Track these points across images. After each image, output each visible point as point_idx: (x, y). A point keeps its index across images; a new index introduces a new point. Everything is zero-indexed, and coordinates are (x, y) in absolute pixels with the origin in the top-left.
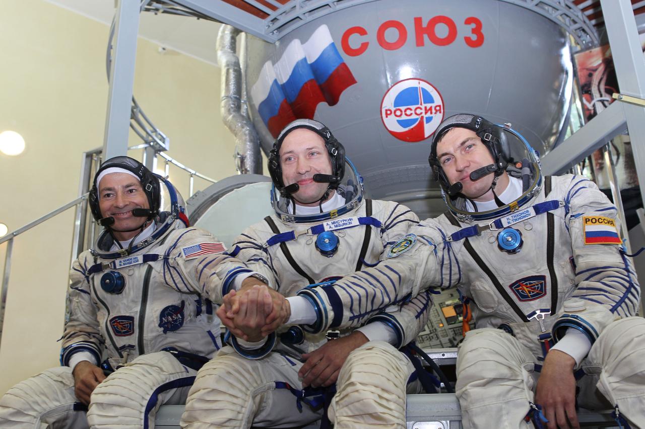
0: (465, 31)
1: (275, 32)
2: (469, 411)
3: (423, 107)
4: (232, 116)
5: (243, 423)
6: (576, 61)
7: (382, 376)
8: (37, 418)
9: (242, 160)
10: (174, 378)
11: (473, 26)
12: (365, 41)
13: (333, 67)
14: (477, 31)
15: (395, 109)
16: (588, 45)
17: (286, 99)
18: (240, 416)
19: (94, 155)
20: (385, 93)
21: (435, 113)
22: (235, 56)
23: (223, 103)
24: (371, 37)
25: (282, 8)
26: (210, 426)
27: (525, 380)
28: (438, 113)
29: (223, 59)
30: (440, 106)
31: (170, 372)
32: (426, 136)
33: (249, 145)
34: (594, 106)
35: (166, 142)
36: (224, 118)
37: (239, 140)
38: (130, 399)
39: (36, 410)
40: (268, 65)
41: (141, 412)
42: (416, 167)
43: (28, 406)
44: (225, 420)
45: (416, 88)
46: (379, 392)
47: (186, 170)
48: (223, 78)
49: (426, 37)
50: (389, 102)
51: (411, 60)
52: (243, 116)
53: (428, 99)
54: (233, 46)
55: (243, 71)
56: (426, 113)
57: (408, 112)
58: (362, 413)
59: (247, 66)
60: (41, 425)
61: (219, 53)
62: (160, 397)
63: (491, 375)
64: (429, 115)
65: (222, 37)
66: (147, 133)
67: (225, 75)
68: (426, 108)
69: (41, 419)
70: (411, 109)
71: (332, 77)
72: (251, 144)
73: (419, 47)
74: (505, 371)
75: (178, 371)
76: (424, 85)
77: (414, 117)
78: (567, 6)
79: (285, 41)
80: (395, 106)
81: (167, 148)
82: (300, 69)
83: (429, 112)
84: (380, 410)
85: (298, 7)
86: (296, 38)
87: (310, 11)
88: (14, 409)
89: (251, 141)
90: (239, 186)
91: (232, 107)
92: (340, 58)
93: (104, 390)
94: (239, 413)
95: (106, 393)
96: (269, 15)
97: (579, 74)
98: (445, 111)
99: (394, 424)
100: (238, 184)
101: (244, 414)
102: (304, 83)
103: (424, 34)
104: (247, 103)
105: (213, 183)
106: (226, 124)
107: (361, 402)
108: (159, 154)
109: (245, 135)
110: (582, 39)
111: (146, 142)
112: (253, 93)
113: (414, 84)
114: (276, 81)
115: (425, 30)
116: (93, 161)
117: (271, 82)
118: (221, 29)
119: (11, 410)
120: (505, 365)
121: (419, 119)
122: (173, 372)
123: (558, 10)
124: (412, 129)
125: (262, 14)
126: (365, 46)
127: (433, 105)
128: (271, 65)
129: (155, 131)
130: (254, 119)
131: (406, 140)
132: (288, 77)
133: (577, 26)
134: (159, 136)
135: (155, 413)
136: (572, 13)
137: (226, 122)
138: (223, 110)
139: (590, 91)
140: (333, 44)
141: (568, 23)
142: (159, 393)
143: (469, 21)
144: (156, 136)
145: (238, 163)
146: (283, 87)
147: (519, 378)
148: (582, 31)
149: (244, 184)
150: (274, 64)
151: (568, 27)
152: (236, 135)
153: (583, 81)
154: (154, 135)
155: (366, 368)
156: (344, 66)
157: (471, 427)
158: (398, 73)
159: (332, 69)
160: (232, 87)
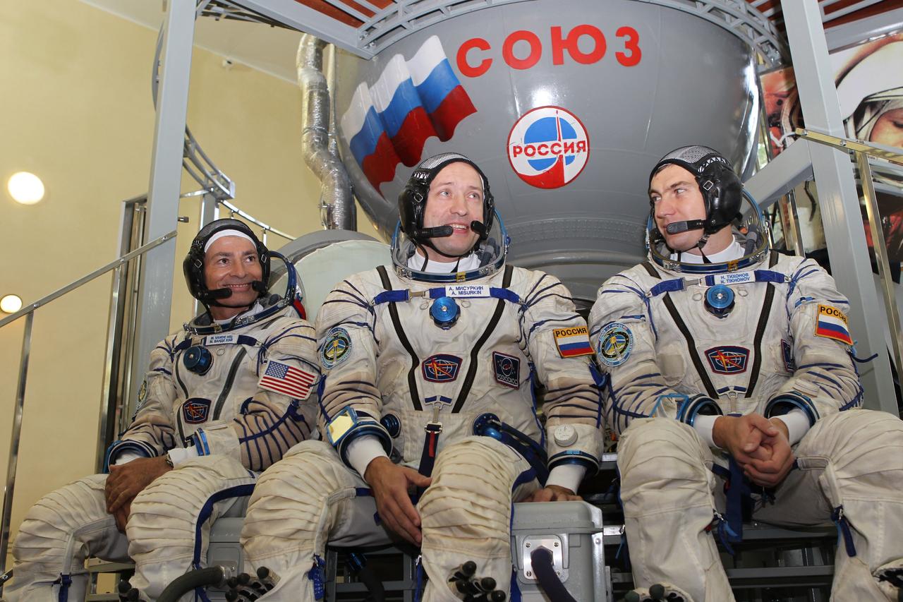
0: (616, 44)
1: (371, 45)
2: (640, 519)
3: (562, 143)
4: (316, 153)
5: (317, 535)
6: (762, 84)
7: (478, 478)
8: (69, 535)
9: (330, 212)
10: (233, 484)
11: (627, 38)
12: (487, 57)
13: (445, 91)
14: (632, 45)
15: (525, 145)
16: (777, 63)
17: (385, 132)
18: (312, 527)
19: (137, 204)
20: (513, 125)
21: (578, 151)
22: (321, 75)
23: (305, 137)
24: (496, 52)
25: (381, 13)
26: (273, 539)
27: (709, 482)
28: (582, 151)
29: (305, 78)
30: (583, 142)
31: (229, 477)
32: (566, 182)
33: (338, 192)
34: (784, 142)
35: (231, 188)
36: (307, 157)
37: (326, 185)
38: (178, 507)
39: (68, 525)
40: (362, 87)
41: (192, 524)
42: (554, 221)
43: (58, 519)
44: (293, 531)
45: (553, 119)
46: (472, 497)
47: (257, 224)
48: (306, 104)
49: (566, 52)
50: (517, 138)
51: (546, 82)
52: (330, 154)
53: (570, 133)
54: (319, 63)
55: (331, 95)
56: (566, 151)
57: (543, 150)
58: (449, 525)
59: (336, 89)
60: (74, 543)
61: (300, 71)
62: (216, 507)
63: (670, 474)
64: (569, 153)
65: (304, 50)
66: (206, 175)
67: (308, 100)
68: (565, 144)
69: (74, 536)
70: (546, 146)
71: (445, 104)
72: (341, 191)
73: (556, 66)
74: (687, 471)
75: (240, 476)
76: (563, 115)
77: (550, 156)
78: (749, 12)
79: (384, 56)
80: (525, 143)
81: (233, 196)
82: (403, 93)
83: (570, 150)
84: (471, 521)
85: (400, 13)
86: (398, 53)
87: (417, 18)
88: (42, 521)
89: (341, 186)
90: (323, 245)
91: (316, 142)
92: (456, 79)
93: (146, 498)
94: (310, 522)
95: (149, 502)
96: (364, 22)
97: (766, 101)
98: (591, 148)
99: (487, 539)
100: (321, 243)
101: (316, 523)
102: (409, 111)
103: (565, 48)
104: (336, 137)
105: (291, 241)
106: (308, 164)
107: (449, 511)
108: (222, 203)
109: (333, 178)
110: (769, 55)
111: (204, 188)
112: (343, 124)
113: (550, 113)
114: (372, 109)
115: (564, 43)
116: (136, 214)
117: (366, 111)
118: (303, 39)
119: (39, 524)
120: (686, 463)
121: (557, 159)
122: (234, 477)
123: (737, 18)
124: (548, 171)
125: (354, 20)
126: (487, 64)
127: (575, 141)
128: (366, 87)
129: (217, 173)
130: (344, 158)
131: (539, 186)
132: (387, 104)
133: (763, 39)
134: (222, 180)
135: (209, 526)
136: (756, 22)
137: (308, 161)
138: (305, 146)
139: (780, 123)
140: (446, 61)
141: (750, 35)
142: (215, 502)
143: (621, 32)
144: (219, 180)
145: (324, 215)
146: (383, 117)
147: (703, 479)
148: (769, 46)
149: (329, 243)
150: (369, 87)
151: (751, 39)
152: (321, 178)
153: (770, 110)
154: (215, 178)
155: (459, 469)
156: (460, 91)
157: (641, 538)
158: (530, 99)
159: (445, 94)
160: (316, 116)
